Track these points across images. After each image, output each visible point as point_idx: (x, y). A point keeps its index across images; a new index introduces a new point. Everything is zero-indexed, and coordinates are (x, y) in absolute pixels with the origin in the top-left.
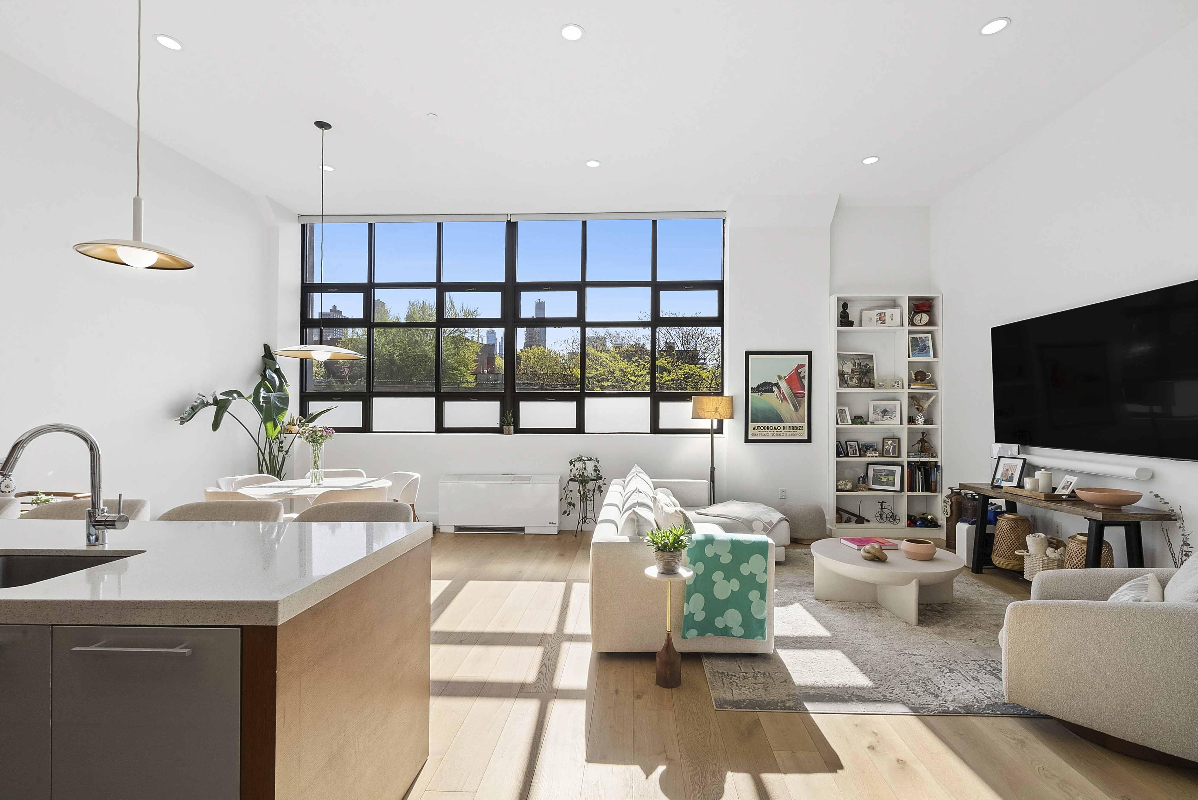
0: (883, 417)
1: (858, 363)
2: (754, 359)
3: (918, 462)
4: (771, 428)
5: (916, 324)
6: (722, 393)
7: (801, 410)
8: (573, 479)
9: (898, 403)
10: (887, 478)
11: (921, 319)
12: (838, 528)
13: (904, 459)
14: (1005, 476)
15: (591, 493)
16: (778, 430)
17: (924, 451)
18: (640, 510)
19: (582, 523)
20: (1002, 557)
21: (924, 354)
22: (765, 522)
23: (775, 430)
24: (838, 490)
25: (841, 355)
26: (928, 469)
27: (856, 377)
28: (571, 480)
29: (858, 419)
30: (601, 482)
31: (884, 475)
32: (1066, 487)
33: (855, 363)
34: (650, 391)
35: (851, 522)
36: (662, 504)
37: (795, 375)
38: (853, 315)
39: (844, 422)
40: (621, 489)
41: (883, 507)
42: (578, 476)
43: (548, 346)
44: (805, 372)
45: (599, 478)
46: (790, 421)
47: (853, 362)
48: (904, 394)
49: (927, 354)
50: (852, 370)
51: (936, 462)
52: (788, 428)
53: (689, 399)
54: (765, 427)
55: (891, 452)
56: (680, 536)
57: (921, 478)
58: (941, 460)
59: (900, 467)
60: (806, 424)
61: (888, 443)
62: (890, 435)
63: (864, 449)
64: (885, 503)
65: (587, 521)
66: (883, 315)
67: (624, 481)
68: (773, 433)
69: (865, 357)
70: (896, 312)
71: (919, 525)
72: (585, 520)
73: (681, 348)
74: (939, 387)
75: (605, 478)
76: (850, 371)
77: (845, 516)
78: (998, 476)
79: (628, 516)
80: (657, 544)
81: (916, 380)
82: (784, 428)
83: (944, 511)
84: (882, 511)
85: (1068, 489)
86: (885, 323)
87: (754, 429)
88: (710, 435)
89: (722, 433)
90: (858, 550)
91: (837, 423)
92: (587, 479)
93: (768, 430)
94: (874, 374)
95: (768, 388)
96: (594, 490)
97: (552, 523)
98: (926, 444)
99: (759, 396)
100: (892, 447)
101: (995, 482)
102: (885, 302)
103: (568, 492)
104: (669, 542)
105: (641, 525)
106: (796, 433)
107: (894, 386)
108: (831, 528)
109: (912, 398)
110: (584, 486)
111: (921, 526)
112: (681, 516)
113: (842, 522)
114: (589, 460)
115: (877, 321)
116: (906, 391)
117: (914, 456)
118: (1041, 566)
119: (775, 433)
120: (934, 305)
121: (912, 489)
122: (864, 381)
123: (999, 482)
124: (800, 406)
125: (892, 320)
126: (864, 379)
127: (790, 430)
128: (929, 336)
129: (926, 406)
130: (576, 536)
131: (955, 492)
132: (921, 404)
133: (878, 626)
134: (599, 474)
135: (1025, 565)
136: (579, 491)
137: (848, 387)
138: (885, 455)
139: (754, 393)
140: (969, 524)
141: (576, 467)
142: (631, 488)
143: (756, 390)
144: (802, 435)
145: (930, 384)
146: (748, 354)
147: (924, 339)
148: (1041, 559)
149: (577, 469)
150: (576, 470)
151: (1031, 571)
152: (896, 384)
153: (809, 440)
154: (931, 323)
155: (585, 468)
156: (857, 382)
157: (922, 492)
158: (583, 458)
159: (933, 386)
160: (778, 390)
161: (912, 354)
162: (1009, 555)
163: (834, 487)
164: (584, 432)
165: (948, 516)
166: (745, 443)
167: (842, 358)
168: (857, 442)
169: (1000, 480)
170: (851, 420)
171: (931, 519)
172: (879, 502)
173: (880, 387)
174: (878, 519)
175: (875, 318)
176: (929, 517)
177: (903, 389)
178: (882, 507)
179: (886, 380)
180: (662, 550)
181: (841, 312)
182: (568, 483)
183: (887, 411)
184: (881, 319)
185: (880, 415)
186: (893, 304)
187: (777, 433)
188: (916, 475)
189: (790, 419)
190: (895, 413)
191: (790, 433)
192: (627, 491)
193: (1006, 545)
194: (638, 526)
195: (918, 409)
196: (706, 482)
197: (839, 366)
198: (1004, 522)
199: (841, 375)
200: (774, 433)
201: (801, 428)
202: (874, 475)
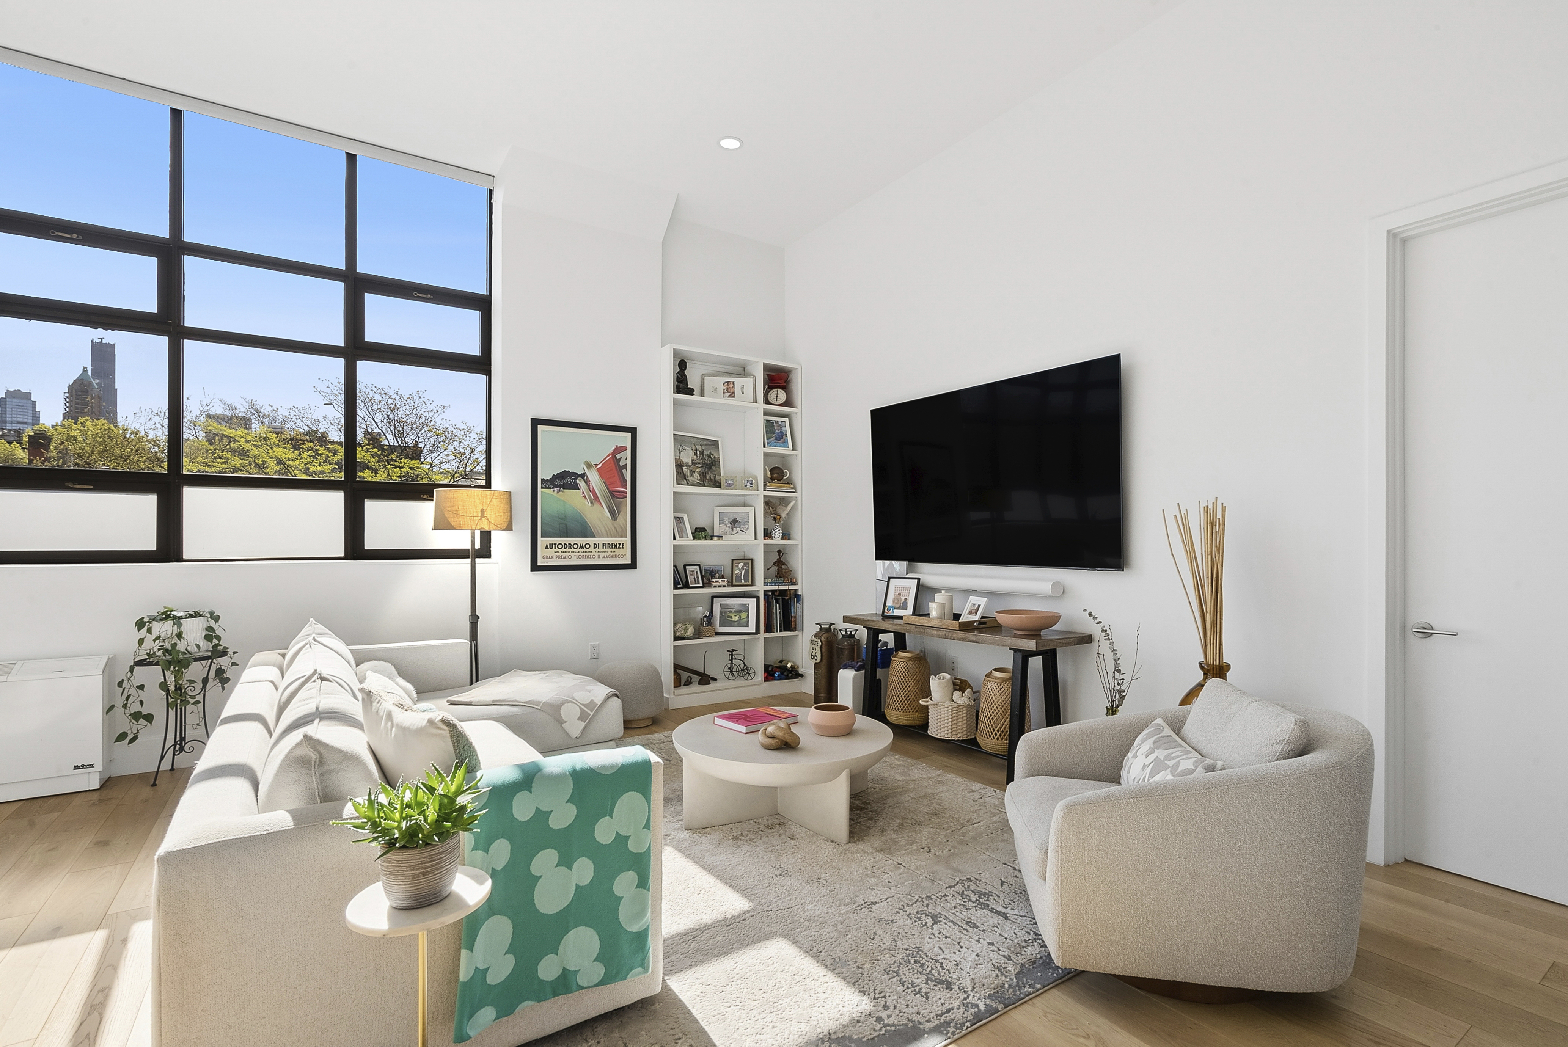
0: (732, 530)
1: (700, 451)
2: (547, 431)
3: (775, 591)
4: (575, 546)
5: (771, 402)
6: (488, 485)
7: (620, 518)
8: (145, 660)
9: (750, 510)
10: (738, 616)
11: (777, 396)
12: (678, 695)
13: (760, 587)
14: (897, 603)
15: (198, 686)
16: (585, 550)
17: (782, 576)
18: (322, 731)
19: (174, 755)
20: (900, 710)
21: (782, 444)
22: (583, 705)
23: (581, 550)
24: (676, 638)
25: (679, 438)
26: (788, 599)
27: (698, 470)
28: (140, 663)
29: (699, 533)
30: (223, 662)
31: (735, 612)
32: (973, 611)
33: (696, 450)
34: (343, 479)
35: (692, 683)
36: (388, 704)
37: (612, 462)
38: (693, 382)
39: (682, 537)
40: (273, 673)
41: (734, 657)
42: (160, 653)
43: (121, 421)
44: (626, 459)
45: (219, 652)
46: (605, 534)
47: (694, 449)
48: (758, 497)
49: (785, 444)
50: (692, 461)
51: (796, 590)
52: (601, 546)
53: (425, 497)
54: (565, 544)
55: (742, 578)
56: (457, 796)
57: (780, 612)
58: (801, 587)
59: (755, 599)
60: (627, 541)
61: (738, 566)
62: (739, 555)
63: (708, 576)
64: (736, 651)
65: (186, 748)
66: (731, 385)
67: (284, 656)
68: (578, 554)
69: (709, 443)
70: (747, 382)
71: (777, 678)
72: (180, 744)
73: (392, 441)
74: (799, 489)
75: (234, 653)
76: (691, 462)
77: (685, 675)
78: (889, 603)
79: (293, 749)
80: (386, 832)
81: (772, 479)
82: (596, 546)
83: (812, 655)
84: (732, 663)
85: (976, 613)
86: (734, 397)
87: (547, 547)
88: (469, 560)
89: (488, 556)
90: (746, 733)
91: (675, 539)
92: (186, 659)
93: (570, 550)
94: (720, 468)
95: (569, 480)
96: (205, 681)
97: (83, 767)
98: (783, 566)
99: (555, 494)
100: (743, 572)
101: (886, 611)
102: (734, 368)
103: (133, 691)
104: (425, 820)
105: (330, 772)
106: (614, 553)
107: (746, 486)
108: (668, 697)
109: (768, 503)
110: (178, 675)
111: (780, 678)
112: (446, 732)
113: (680, 686)
114: (191, 616)
115: (724, 393)
116: (761, 493)
117: (772, 584)
118: (950, 717)
119: (582, 554)
120: (790, 380)
121: (769, 629)
122: (708, 477)
123: (891, 611)
124: (619, 512)
125: (743, 393)
126: (708, 474)
127: (605, 550)
128: (786, 420)
129: (783, 515)
130: (154, 785)
131: (824, 628)
132: (779, 511)
133: (799, 860)
134: (218, 645)
135: (929, 717)
136: (164, 686)
137: (688, 484)
138: (734, 583)
139: (546, 488)
140: (856, 670)
141: (155, 632)
142: (301, 667)
143: (549, 483)
144: (622, 556)
145: (788, 485)
146: (536, 423)
147: (780, 423)
148: (950, 708)
149: (158, 638)
150: (154, 641)
151: (939, 724)
152: (749, 483)
153: (633, 565)
154: (788, 403)
155: (179, 636)
156: (699, 478)
157: (780, 631)
158: (173, 613)
159: (792, 488)
160: (586, 486)
161: (768, 443)
162: (907, 707)
163: (671, 634)
164: (179, 558)
165: (818, 661)
166: (531, 571)
167: (679, 440)
168: (699, 565)
169: (892, 607)
170: (692, 533)
171: (791, 667)
172: (728, 651)
173: (729, 486)
174: (727, 674)
175: (722, 388)
176: (789, 665)
177: (757, 490)
178: (732, 657)
179: (736, 476)
180: (404, 847)
181: (678, 372)
182: (132, 669)
183: (737, 521)
184: (729, 391)
185: (729, 527)
186: (743, 371)
187: (584, 554)
188: (773, 609)
189: (603, 531)
190: (747, 525)
191: (606, 554)
192: (290, 676)
193: (903, 694)
194: (322, 775)
195: (775, 519)
196: (464, 642)
197: (675, 452)
198: (900, 663)
199: (679, 466)
200: (580, 554)
201: (621, 546)
202: (721, 613)
